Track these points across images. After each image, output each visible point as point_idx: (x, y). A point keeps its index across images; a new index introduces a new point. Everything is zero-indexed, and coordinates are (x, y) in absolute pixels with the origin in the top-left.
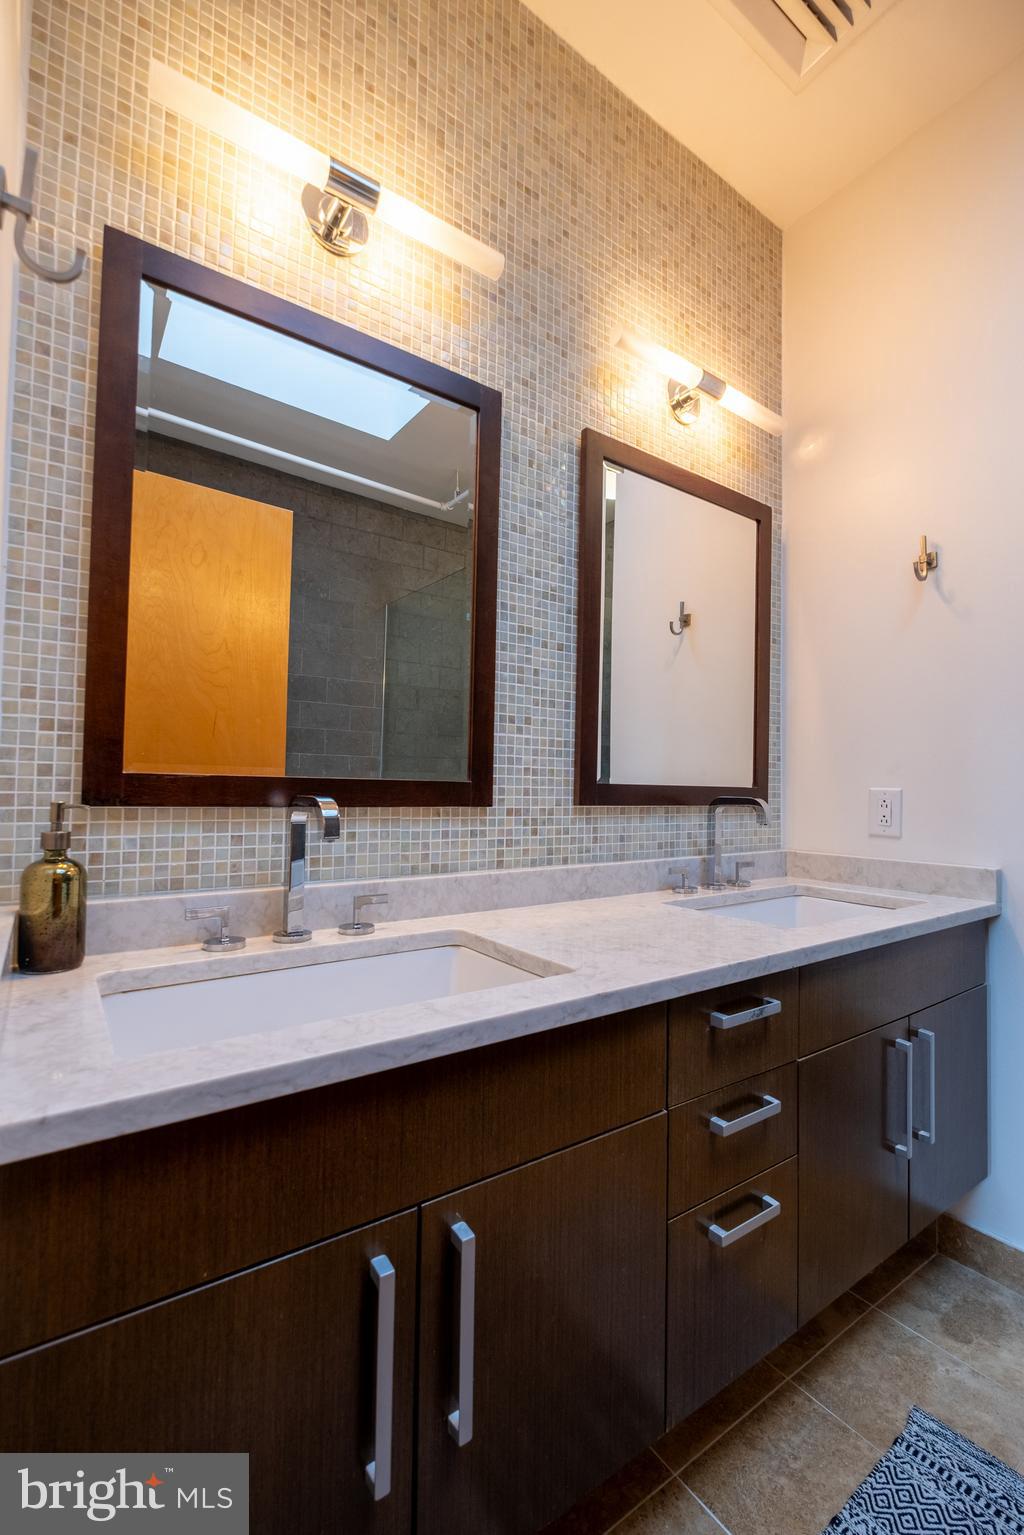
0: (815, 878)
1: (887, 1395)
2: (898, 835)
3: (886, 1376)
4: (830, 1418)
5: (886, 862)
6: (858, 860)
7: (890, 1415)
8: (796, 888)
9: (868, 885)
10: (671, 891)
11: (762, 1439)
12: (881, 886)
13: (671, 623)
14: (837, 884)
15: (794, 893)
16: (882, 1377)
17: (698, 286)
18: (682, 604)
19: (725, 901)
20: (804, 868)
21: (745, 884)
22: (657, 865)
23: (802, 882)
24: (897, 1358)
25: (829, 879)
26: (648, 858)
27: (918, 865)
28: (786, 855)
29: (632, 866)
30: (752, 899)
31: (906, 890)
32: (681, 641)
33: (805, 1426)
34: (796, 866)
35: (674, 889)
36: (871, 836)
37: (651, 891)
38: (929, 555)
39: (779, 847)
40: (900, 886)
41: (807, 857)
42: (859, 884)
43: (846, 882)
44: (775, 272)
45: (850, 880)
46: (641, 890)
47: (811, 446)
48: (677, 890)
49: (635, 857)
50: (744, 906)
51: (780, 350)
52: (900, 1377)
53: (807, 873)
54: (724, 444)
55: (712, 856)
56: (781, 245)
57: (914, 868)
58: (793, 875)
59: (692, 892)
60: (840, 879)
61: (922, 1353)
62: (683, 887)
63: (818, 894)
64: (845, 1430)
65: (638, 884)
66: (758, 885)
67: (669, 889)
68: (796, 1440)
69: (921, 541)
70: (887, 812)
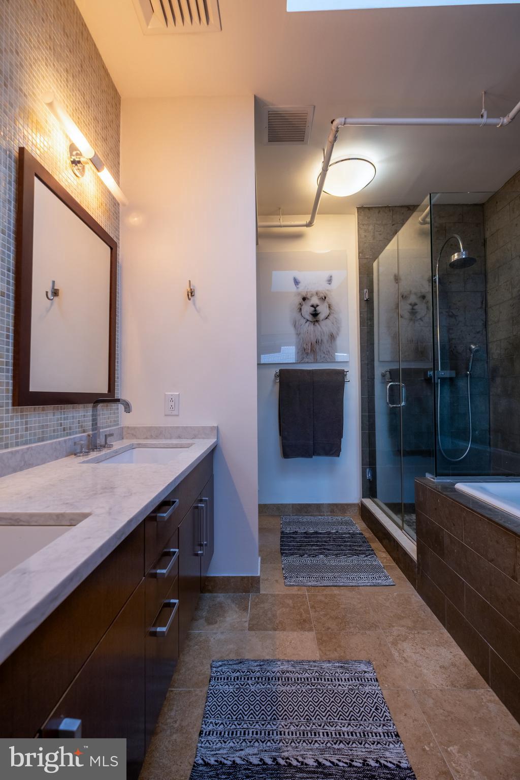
0: (139, 439)
1: (199, 664)
2: (177, 414)
3: (196, 657)
4: (182, 692)
5: (173, 427)
6: (160, 427)
7: (202, 672)
8: (133, 444)
9: (165, 439)
10: (73, 456)
11: (159, 726)
12: (171, 438)
13: (47, 292)
14: (151, 440)
15: (132, 447)
16: (194, 658)
17: (84, 98)
18: (54, 282)
19: (106, 457)
20: (133, 434)
21: (111, 446)
22: (65, 441)
23: (135, 441)
24: (197, 646)
25: (146, 438)
26: (57, 438)
27: (187, 427)
28: (122, 428)
29: (52, 444)
30: (117, 453)
31: (182, 439)
32: (52, 304)
33: (174, 704)
34: (129, 433)
35: (75, 454)
36: (166, 415)
37: (62, 458)
38: (191, 289)
39: (118, 424)
40: (179, 437)
41: (134, 428)
42: (161, 439)
43: (155, 438)
44: (118, 116)
45: (157, 437)
46: (57, 458)
47: (136, 219)
48: (78, 455)
49: (51, 438)
50: (113, 458)
51: (119, 160)
52: (200, 653)
53: (134, 436)
54: (95, 198)
55: (96, 432)
56: (120, 104)
57: (185, 428)
58: (127, 439)
59: (88, 455)
60: (151, 437)
61: (204, 638)
62: (81, 452)
63: (145, 446)
64: (189, 692)
65: (56, 454)
66: (117, 445)
67: (72, 454)
68: (173, 713)
69: (188, 282)
70: (173, 404)
